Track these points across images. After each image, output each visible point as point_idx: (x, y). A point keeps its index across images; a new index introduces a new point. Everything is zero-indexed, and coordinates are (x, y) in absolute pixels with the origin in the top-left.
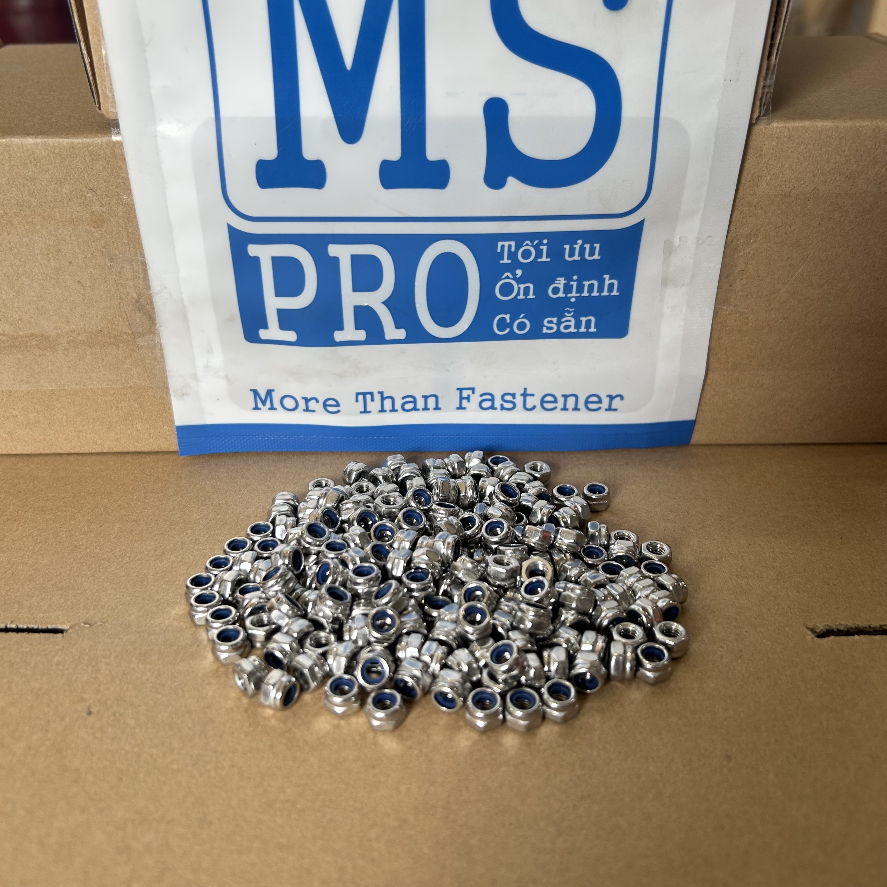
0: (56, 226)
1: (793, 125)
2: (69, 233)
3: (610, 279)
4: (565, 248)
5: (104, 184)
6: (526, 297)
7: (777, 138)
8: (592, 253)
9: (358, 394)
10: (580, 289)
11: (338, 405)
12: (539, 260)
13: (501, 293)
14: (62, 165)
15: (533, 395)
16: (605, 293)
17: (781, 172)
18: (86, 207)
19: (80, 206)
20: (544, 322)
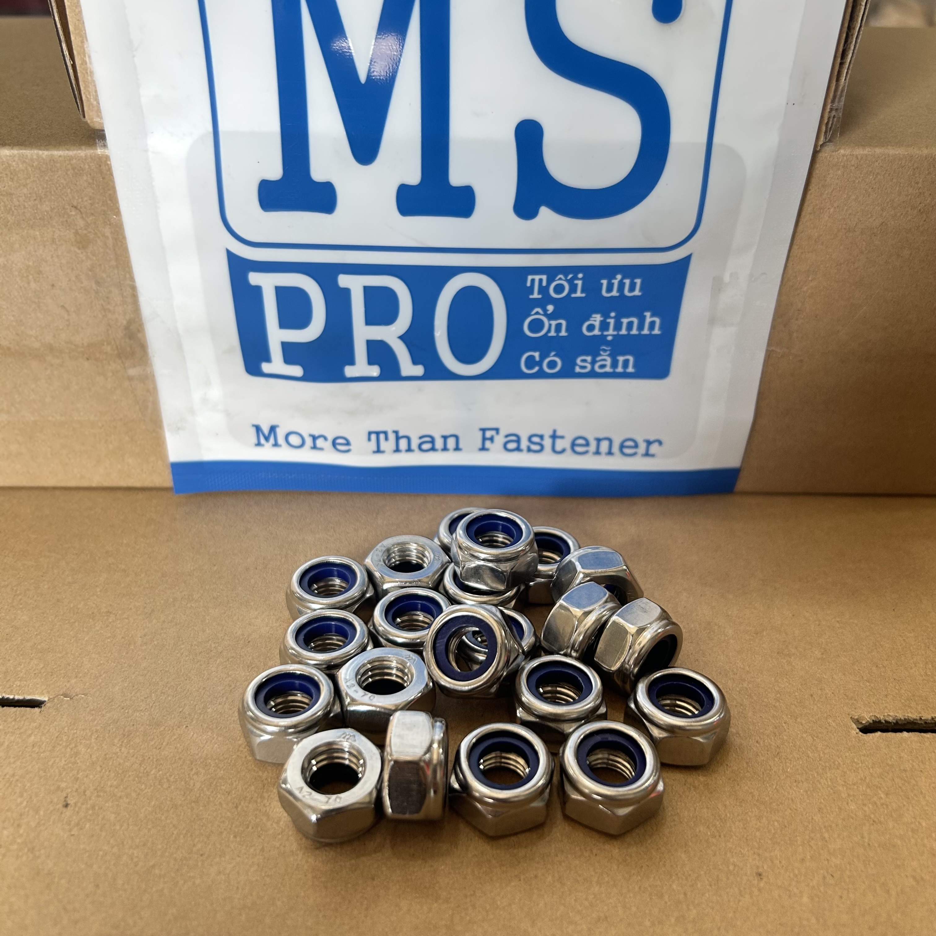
0: (36, 246)
1: (862, 152)
2: (51, 253)
3: (652, 316)
4: (602, 284)
5: (89, 202)
6: (558, 335)
7: (843, 167)
8: (632, 289)
9: (370, 433)
10: (618, 326)
11: (348, 444)
12: (573, 295)
13: (531, 329)
14: (42, 179)
15: (562, 437)
16: (646, 331)
17: (845, 205)
18: (69, 226)
19: (63, 225)
20: (578, 361)
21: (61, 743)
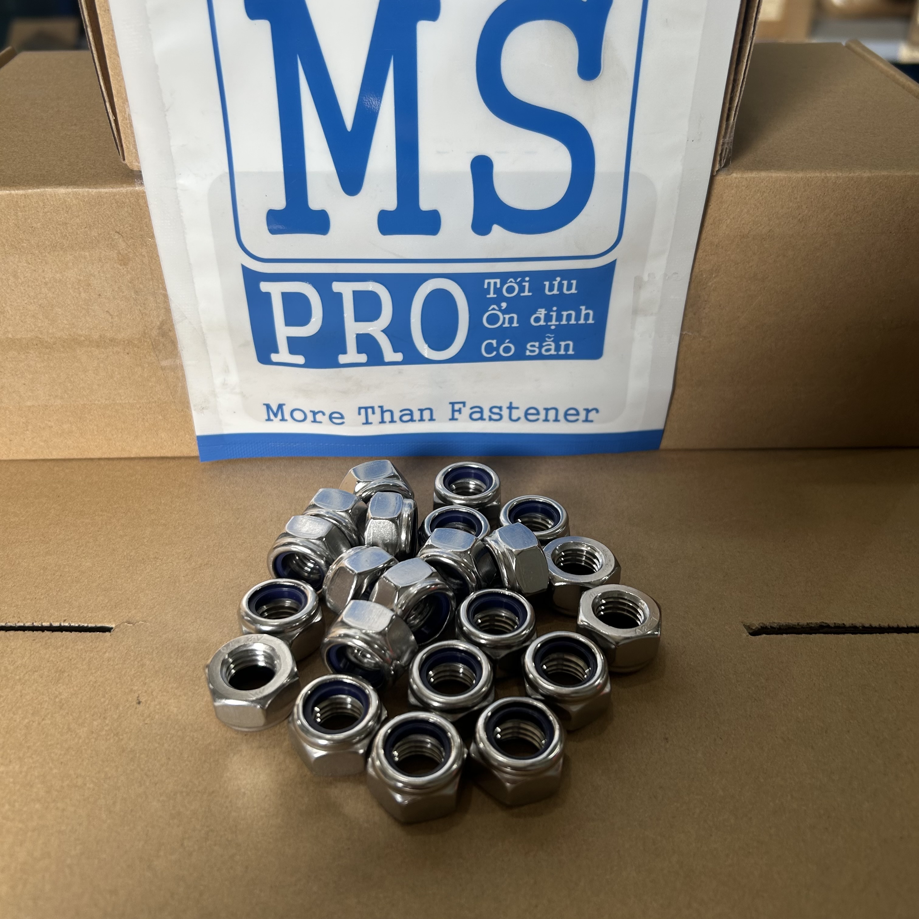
0: (86, 263)
1: (750, 175)
2: (99, 269)
3: (586, 309)
4: (545, 285)
5: (130, 228)
6: (511, 326)
7: (736, 187)
8: (569, 288)
9: (360, 408)
10: (559, 318)
11: (342, 417)
12: (522, 294)
13: (488, 322)
14: (91, 212)
15: (517, 408)
16: (582, 321)
17: (739, 216)
18: (113, 248)
19: (108, 247)
20: (528, 346)
21: (129, 657)
